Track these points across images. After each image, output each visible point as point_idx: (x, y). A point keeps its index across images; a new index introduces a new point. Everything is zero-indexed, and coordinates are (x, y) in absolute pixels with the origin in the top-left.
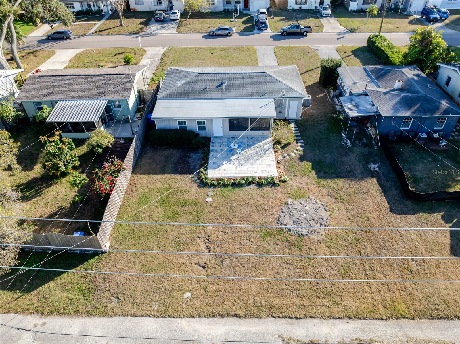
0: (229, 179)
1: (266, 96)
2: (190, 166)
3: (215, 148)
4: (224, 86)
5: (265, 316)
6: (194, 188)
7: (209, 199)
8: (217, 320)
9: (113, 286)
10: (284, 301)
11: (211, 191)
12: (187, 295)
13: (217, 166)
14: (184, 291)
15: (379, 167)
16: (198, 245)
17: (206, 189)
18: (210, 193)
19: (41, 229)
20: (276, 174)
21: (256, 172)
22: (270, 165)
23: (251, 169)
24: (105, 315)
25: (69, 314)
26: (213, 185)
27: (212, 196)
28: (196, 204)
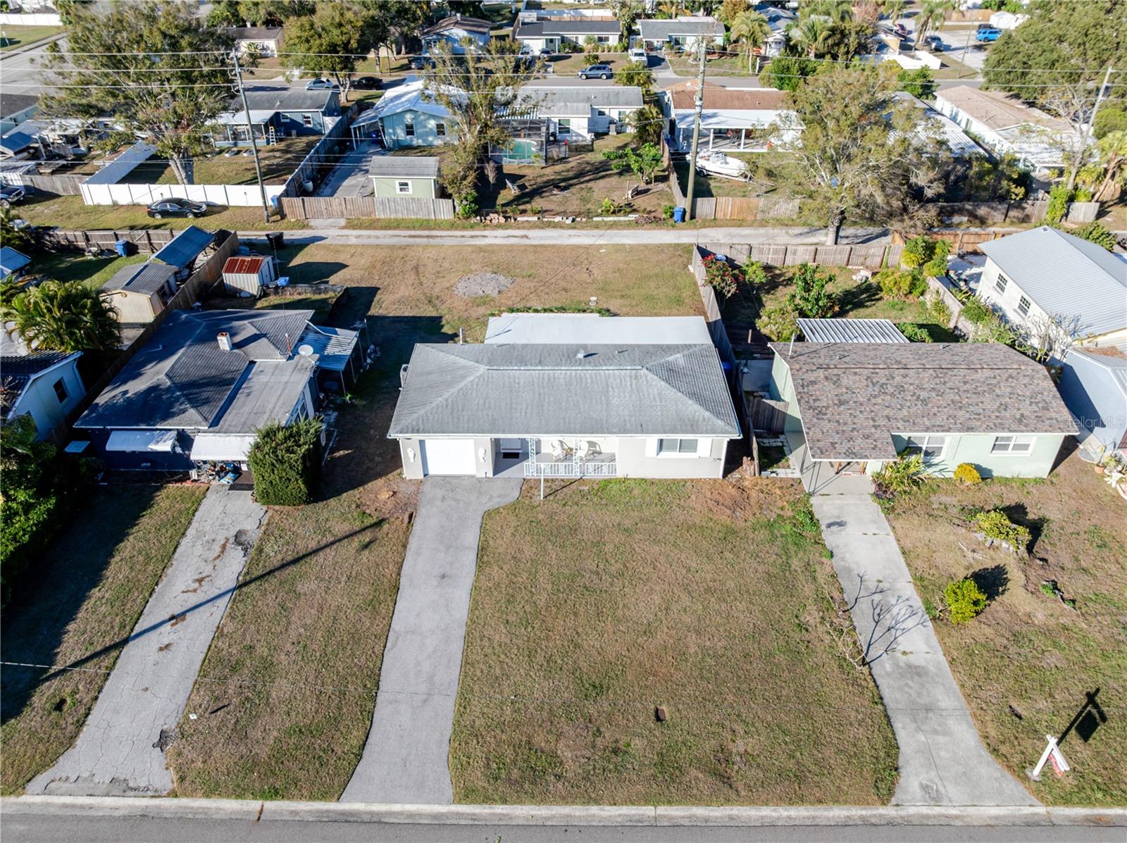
20: (504, 313)
27: (590, 301)
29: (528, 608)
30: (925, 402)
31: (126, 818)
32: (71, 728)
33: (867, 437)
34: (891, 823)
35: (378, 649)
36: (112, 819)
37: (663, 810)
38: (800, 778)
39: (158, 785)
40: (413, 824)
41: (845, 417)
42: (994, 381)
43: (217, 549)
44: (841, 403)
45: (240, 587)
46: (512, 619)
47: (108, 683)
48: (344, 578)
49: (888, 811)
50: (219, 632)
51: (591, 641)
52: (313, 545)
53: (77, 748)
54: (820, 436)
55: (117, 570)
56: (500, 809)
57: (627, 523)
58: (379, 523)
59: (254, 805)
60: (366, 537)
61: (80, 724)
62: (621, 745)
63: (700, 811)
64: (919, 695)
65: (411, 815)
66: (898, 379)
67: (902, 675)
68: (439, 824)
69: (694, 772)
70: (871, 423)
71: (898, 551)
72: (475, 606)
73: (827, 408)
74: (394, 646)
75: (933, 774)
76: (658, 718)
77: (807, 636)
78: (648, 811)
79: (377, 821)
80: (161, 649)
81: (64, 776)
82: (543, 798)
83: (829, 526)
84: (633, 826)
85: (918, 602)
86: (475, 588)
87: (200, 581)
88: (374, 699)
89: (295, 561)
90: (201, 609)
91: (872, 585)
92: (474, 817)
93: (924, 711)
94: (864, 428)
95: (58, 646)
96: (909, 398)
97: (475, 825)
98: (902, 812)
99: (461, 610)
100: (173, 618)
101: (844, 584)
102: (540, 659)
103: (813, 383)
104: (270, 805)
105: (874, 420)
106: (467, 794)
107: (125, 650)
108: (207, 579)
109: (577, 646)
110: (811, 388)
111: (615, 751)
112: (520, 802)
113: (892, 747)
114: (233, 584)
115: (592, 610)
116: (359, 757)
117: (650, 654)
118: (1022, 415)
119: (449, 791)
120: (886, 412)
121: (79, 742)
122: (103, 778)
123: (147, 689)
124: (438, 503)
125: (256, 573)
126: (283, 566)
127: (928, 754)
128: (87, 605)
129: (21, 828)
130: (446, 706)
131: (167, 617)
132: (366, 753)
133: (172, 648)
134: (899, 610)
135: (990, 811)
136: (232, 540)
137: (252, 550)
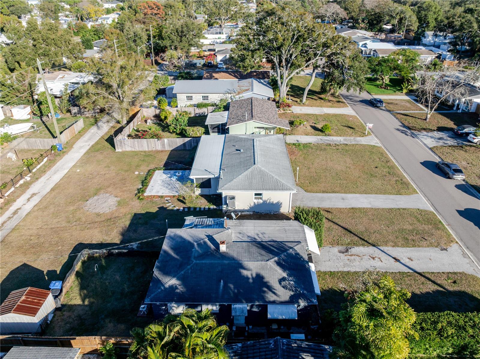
0: (151, 178)
21: (152, 187)
22: (158, 192)
23: (157, 185)
31: (472, 252)
32: (459, 275)
43: (353, 257)
45: (372, 245)
47: (435, 272)
50: (395, 246)
53: (463, 271)
62: (387, 172)
76: (376, 167)
80: (412, 260)
81: (474, 271)
83: (298, 142)
86: (345, 193)
87: (373, 258)
90: (388, 253)
91: (319, 140)
92: (419, 190)
95: (429, 292)
100: (396, 261)
106: (414, 192)
108: (371, 256)
111: (390, 173)
114: (371, 247)
119: (416, 195)
121: (461, 271)
122: (465, 260)
123: (430, 259)
131: (397, 263)
133: (409, 257)
134: (327, 138)
136: (346, 254)
137: (349, 247)
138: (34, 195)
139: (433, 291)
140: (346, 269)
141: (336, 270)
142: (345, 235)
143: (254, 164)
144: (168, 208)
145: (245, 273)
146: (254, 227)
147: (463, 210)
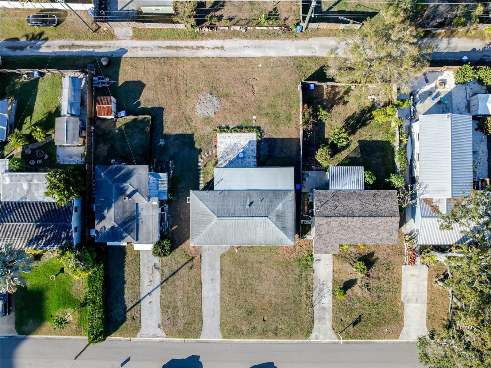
0: (244, 132)
1: (219, 192)
2: (267, 144)
3: (253, 159)
4: (248, 203)
5: (229, 58)
6: (262, 126)
7: (254, 117)
8: (248, 56)
9: (291, 69)
10: (222, 63)
11: (254, 124)
12: (260, 66)
13: (251, 142)
14: (261, 67)
15: (159, 142)
16: (258, 89)
17: (257, 125)
18: (254, 122)
19: (333, 99)
20: (218, 134)
21: (229, 137)
22: (221, 143)
23: (232, 140)
24: (290, 57)
25: (305, 57)
26: (253, 128)
27: (253, 119)
28: (261, 115)
29: (234, 290)
30: (354, 232)
32: (139, 324)
33: (332, 246)
34: (307, 343)
35: (200, 303)
36: (156, 342)
37: (263, 340)
38: (291, 335)
39: (163, 336)
40: (215, 343)
41: (328, 239)
42: (380, 224)
43: (151, 270)
44: (328, 233)
45: (162, 284)
46: (231, 293)
47: (141, 312)
48: (187, 280)
49: (307, 341)
50: (162, 299)
51: (250, 300)
52: (176, 269)
54: (318, 245)
55: (128, 279)
56: (231, 340)
57: (261, 260)
58: (192, 259)
59: (183, 339)
60: (190, 264)
61: (140, 322)
62: (256, 326)
63: (270, 340)
64: (322, 314)
65: (214, 341)
66: (349, 223)
67: (320, 310)
68: (220, 343)
69: (270, 333)
70: (335, 241)
71: (332, 270)
72: (222, 289)
73: (323, 235)
74: (204, 302)
75: (318, 333)
76: (264, 320)
77: (301, 298)
78: (260, 340)
79: (207, 342)
80: (149, 302)
81: (143, 334)
82: (240, 338)
83: (316, 260)
84: (257, 343)
85: (331, 288)
86: (221, 283)
87: (151, 282)
88: (201, 315)
89: (173, 274)
90: (155, 291)
91: (321, 282)
92: (226, 341)
93: (322, 318)
94: (332, 242)
96: (350, 231)
97: (227, 343)
98: (310, 341)
99: (218, 291)
100: (148, 294)
101: (314, 282)
102: (238, 305)
103: (321, 225)
104: (186, 339)
105: (336, 240)
106: (224, 337)
107: (141, 303)
109: (246, 301)
110: (320, 227)
111: (254, 328)
112: (235, 338)
113: (312, 327)
114: (159, 283)
115: (250, 290)
116: (201, 329)
117: (263, 304)
118: (383, 238)
119: (221, 337)
120: (341, 237)
121: (142, 326)
122: (151, 334)
123: (151, 314)
124: (207, 251)
125: (165, 279)
126: (170, 276)
127: (319, 328)
128: (126, 290)
129: (140, 344)
130: (218, 316)
131: (147, 294)
132: (203, 328)
133: (152, 303)
134: (326, 290)
135: (327, 341)
136: (154, 267)
137: (160, 271)
138: (222, 48)
139: (126, 305)
140: (141, 263)
141: (141, 258)
142: (172, 271)
143: (219, 217)
144: (199, 156)
145: (106, 211)
146: (152, 215)
147: (200, 360)
